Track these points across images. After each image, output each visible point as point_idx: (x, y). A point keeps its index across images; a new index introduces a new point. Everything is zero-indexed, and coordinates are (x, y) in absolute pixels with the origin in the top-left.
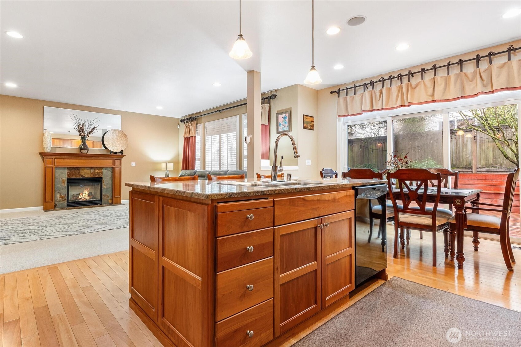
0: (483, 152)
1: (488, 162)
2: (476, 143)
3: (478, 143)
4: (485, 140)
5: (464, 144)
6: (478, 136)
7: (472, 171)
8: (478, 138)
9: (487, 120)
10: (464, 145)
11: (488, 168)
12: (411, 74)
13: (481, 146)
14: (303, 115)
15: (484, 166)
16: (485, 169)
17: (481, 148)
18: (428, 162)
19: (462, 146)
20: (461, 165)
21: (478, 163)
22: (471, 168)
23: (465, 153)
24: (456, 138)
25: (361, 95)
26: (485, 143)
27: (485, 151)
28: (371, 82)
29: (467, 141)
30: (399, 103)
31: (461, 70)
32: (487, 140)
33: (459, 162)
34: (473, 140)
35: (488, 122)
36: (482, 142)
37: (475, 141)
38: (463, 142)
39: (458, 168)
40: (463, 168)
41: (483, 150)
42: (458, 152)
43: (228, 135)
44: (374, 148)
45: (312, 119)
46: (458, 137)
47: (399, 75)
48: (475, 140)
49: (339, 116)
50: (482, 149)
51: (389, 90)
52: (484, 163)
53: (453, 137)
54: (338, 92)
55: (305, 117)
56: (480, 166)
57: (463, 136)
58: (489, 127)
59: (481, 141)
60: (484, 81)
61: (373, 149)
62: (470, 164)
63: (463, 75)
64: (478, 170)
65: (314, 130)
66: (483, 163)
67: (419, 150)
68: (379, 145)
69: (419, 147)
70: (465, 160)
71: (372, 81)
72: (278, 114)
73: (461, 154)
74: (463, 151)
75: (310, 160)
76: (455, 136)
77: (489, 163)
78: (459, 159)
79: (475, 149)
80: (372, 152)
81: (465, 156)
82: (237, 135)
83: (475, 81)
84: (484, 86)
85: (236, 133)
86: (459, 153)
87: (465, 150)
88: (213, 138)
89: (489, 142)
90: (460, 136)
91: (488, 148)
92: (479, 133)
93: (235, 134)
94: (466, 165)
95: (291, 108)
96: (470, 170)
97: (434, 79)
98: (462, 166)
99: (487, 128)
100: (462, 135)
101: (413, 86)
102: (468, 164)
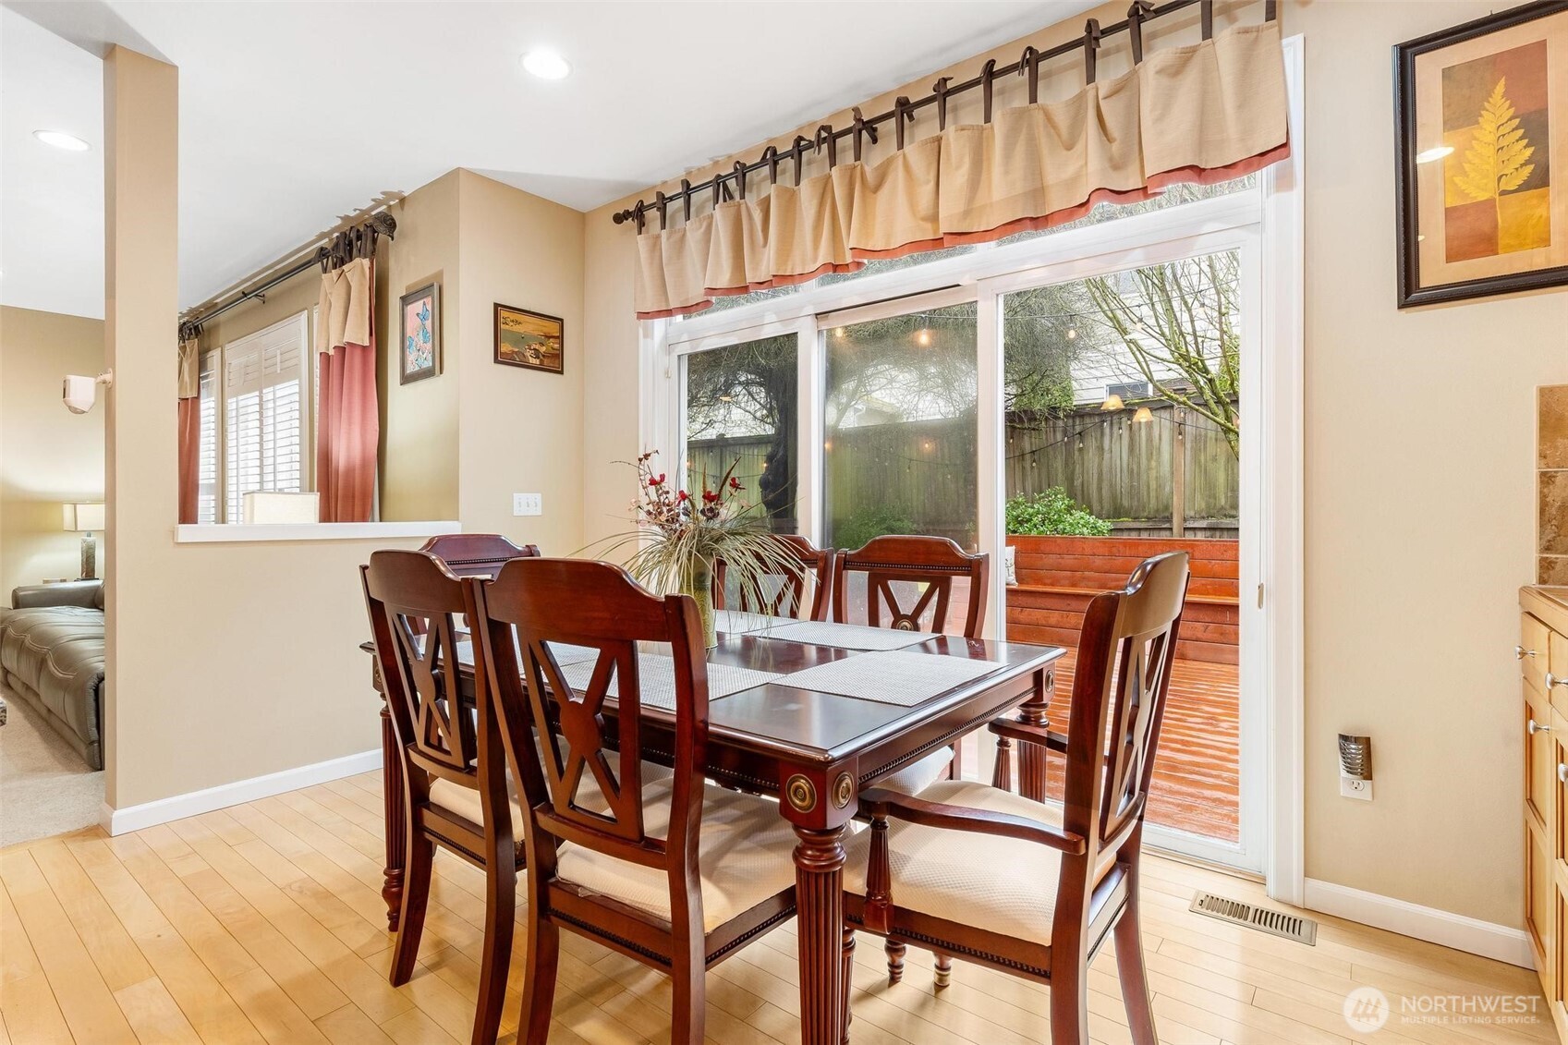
0: (1201, 471)
1: (1212, 500)
2: (1183, 443)
3: (1188, 446)
4: (1206, 436)
5: (1152, 446)
6: (1189, 422)
7: (1171, 529)
8: (1188, 429)
9: (1207, 372)
10: (1153, 451)
11: (1213, 520)
12: (866, 128)
13: (1196, 452)
14: (496, 306)
15: (1204, 514)
16: (1203, 524)
17: (1196, 460)
18: (1050, 501)
19: (1147, 452)
20: (1144, 511)
21: (1187, 504)
22: (1169, 519)
23: (1153, 473)
24: (1131, 426)
25: (705, 225)
26: (1205, 442)
27: (1206, 470)
28: (736, 169)
29: (1160, 436)
30: (824, 256)
31: (1033, 99)
32: (1211, 434)
33: (1138, 501)
34: (1176, 433)
35: (1209, 377)
36: (1200, 441)
37: (1180, 437)
38: (1150, 439)
39: (1136, 518)
40: (1149, 519)
41: (1200, 466)
42: (1135, 471)
43: (279, 394)
44: (915, 455)
45: (553, 328)
46: (1135, 427)
47: (824, 134)
48: (1180, 434)
49: (644, 315)
50: (1200, 462)
51: (790, 199)
52: (1203, 506)
53: (1123, 426)
54: (638, 214)
55: (504, 314)
56: (1192, 514)
57: (1149, 425)
58: (1213, 392)
59: (1196, 439)
60: (1115, 140)
61: (911, 460)
62: (1167, 508)
63: (1039, 117)
64: (1191, 524)
65: (561, 372)
66: (1200, 503)
67: (1034, 464)
68: (927, 446)
69: (1033, 452)
70: (1153, 494)
71: (738, 162)
72: (405, 300)
73: (1144, 477)
74: (1149, 469)
75: (539, 496)
76: (1129, 422)
77: (1215, 504)
78: (1139, 493)
79: (1180, 462)
80: (909, 468)
81: (1153, 485)
82: (300, 393)
83: (1079, 147)
84: (1116, 165)
85: (297, 382)
86: (1139, 474)
87: (1153, 464)
88: (241, 404)
89: (1216, 440)
90: (1143, 427)
91: (1215, 459)
92: (1192, 414)
93: (297, 389)
94: (1157, 511)
95: (440, 275)
96: (1167, 525)
97: (939, 140)
98: (1145, 514)
99: (1209, 398)
100: (1147, 423)
101: (871, 177)
102: (1161, 507)
